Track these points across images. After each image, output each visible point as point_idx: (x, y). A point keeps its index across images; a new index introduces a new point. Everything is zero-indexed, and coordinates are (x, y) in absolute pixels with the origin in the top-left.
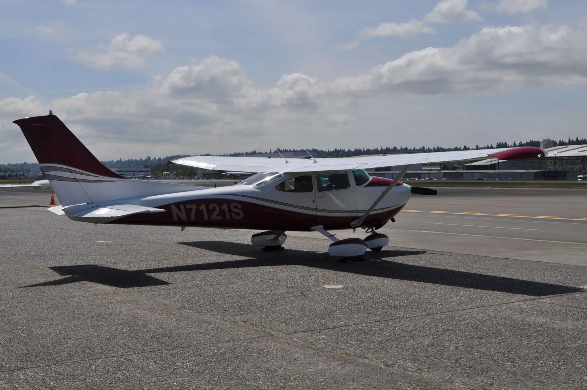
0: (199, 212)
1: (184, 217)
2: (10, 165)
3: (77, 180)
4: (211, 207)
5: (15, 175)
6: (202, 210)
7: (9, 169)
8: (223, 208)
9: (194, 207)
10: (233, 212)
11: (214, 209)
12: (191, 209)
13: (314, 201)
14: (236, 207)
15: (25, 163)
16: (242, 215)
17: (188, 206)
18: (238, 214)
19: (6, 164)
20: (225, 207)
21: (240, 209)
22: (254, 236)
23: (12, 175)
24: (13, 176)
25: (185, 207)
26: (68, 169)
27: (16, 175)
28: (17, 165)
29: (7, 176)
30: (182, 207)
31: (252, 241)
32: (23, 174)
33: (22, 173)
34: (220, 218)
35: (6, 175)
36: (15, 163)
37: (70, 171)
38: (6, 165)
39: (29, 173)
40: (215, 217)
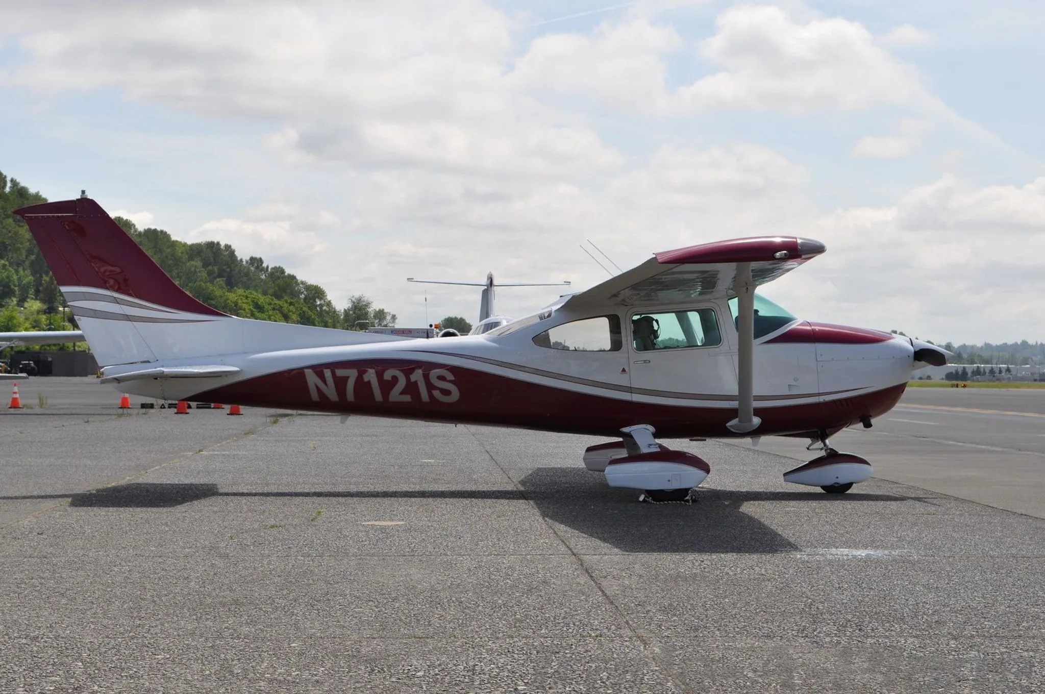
0: (362, 386)
1: (331, 392)
2: (988, 346)
3: (128, 318)
4: (388, 375)
5: (987, 371)
6: (369, 382)
7: (980, 356)
8: (413, 378)
9: (352, 374)
10: (436, 388)
11: (395, 380)
12: (346, 379)
13: (624, 370)
14: (442, 378)
15: (1024, 343)
16: (455, 395)
17: (340, 373)
18: (446, 392)
19: (979, 344)
20: (417, 376)
21: (451, 382)
22: (589, 449)
23: (982, 370)
24: (985, 373)
25: (334, 374)
26: (113, 298)
27: (992, 371)
28: (1004, 347)
29: (969, 372)
30: (328, 373)
31: (585, 459)
32: (1008, 368)
33: (1004, 366)
34: (407, 398)
35: (967, 370)
36: (999, 343)
37: (116, 301)
38: (978, 348)
39: (1023, 366)
40: (396, 395)
